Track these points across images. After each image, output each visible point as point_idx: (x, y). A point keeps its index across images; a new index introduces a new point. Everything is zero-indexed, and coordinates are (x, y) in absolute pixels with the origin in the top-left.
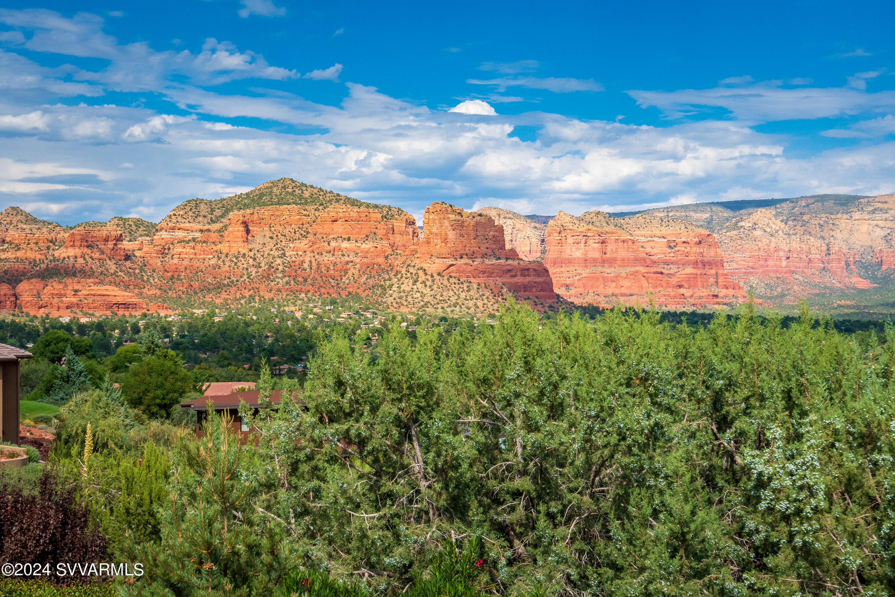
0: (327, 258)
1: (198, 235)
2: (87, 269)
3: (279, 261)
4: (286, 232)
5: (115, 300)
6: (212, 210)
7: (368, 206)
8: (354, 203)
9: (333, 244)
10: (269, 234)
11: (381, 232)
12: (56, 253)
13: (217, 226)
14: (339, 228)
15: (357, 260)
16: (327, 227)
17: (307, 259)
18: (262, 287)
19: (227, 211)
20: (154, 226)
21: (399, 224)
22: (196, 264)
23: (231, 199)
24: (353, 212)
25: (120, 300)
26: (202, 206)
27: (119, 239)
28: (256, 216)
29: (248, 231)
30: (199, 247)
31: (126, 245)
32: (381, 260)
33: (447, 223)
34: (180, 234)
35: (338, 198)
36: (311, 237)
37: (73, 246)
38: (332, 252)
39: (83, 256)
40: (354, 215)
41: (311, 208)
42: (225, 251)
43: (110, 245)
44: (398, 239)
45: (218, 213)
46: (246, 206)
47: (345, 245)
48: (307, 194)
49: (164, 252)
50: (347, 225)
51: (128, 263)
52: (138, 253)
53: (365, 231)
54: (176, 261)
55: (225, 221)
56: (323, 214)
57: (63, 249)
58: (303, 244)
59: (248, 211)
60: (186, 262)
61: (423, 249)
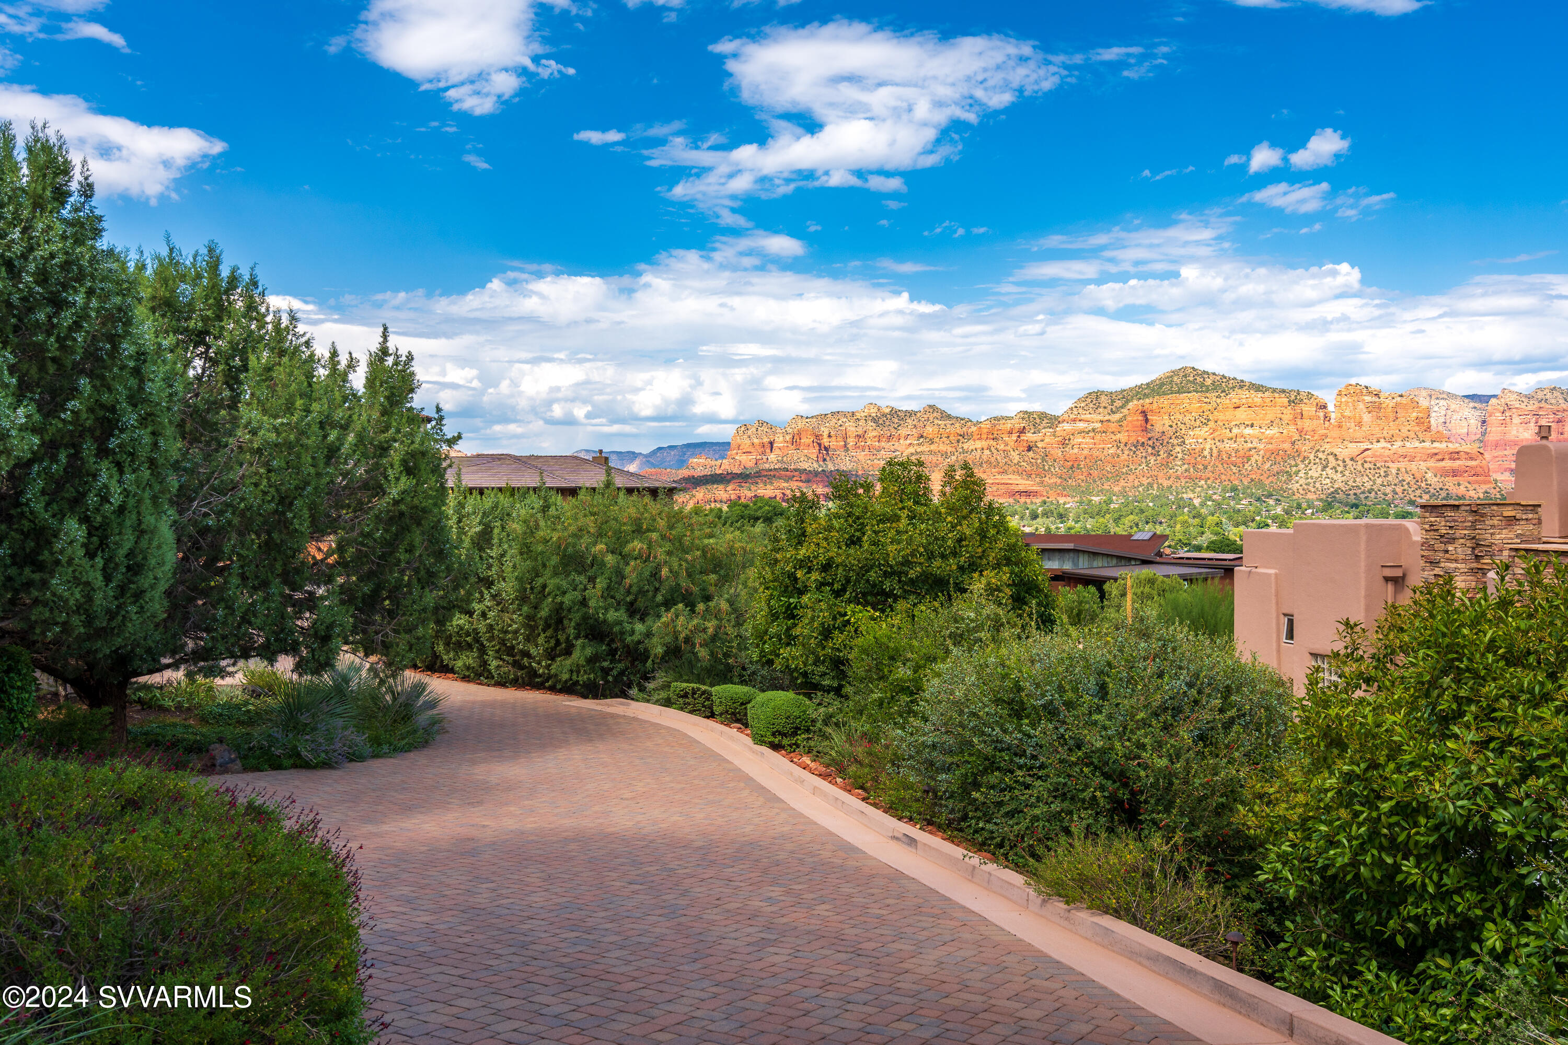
0: (1228, 446)
1: (1098, 425)
2: (993, 460)
3: (1178, 449)
4: (1186, 420)
5: (1017, 488)
6: (1113, 402)
7: (1274, 391)
8: (1258, 388)
9: (1235, 431)
10: (1168, 423)
11: (1287, 417)
12: (965, 446)
13: (1117, 416)
14: (1242, 414)
15: (1262, 446)
16: (1229, 414)
17: (1208, 447)
18: (1160, 474)
19: (1127, 402)
20: (1056, 418)
21: (1308, 409)
22: (1096, 453)
23: (1131, 389)
24: (1257, 398)
25: (1021, 488)
26: (1103, 398)
27: (1022, 431)
28: (1155, 406)
29: (1147, 421)
30: (1098, 437)
31: (1029, 436)
32: (1287, 446)
33: (1361, 406)
34: (1081, 425)
35: (1241, 385)
36: (1211, 424)
37: (980, 439)
38: (1234, 439)
39: (989, 448)
40: (1258, 400)
41: (1212, 395)
42: (1123, 441)
43: (1014, 437)
44: (1307, 424)
45: (1118, 403)
46: (1146, 396)
47: (1248, 431)
48: (1209, 382)
49: (1064, 443)
50: (1250, 411)
51: (1031, 454)
52: (1040, 445)
53: (1270, 417)
54: (1076, 451)
55: (1125, 411)
56: (1225, 401)
57: (971, 442)
58: (1203, 432)
59: (1147, 401)
60: (1086, 452)
61: (1335, 433)
